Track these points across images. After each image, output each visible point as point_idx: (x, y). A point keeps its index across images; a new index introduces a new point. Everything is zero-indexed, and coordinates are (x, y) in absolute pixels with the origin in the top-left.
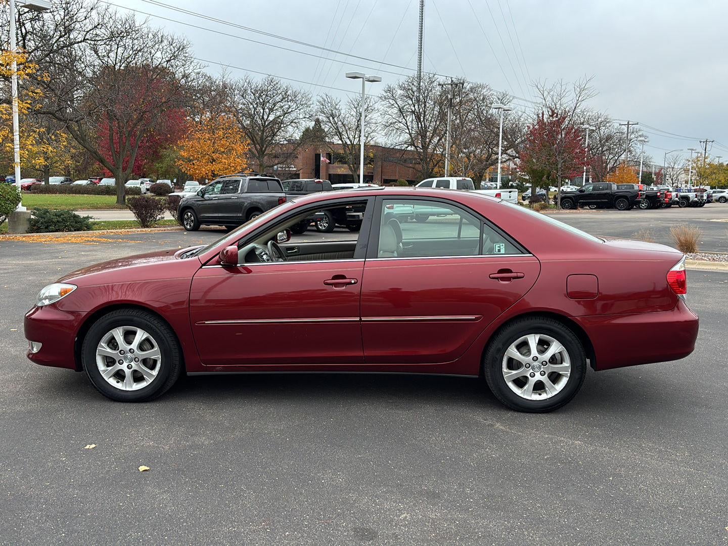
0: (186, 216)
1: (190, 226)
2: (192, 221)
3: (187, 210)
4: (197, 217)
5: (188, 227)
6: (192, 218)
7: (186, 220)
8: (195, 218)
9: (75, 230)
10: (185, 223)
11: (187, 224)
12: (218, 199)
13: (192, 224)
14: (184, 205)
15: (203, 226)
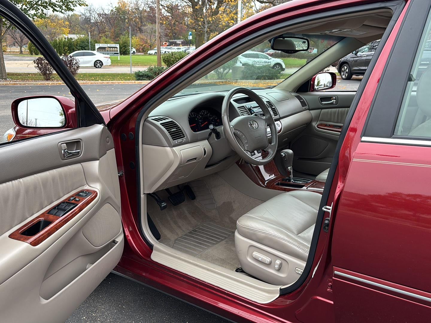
0: (343, 69)
1: (345, 76)
2: (347, 73)
3: (345, 65)
4: (350, 70)
5: (344, 77)
6: (347, 70)
7: (343, 71)
8: (349, 71)
9: (268, 79)
10: (342, 74)
11: (343, 75)
12: (367, 56)
13: (347, 75)
14: (344, 61)
15: (354, 77)
